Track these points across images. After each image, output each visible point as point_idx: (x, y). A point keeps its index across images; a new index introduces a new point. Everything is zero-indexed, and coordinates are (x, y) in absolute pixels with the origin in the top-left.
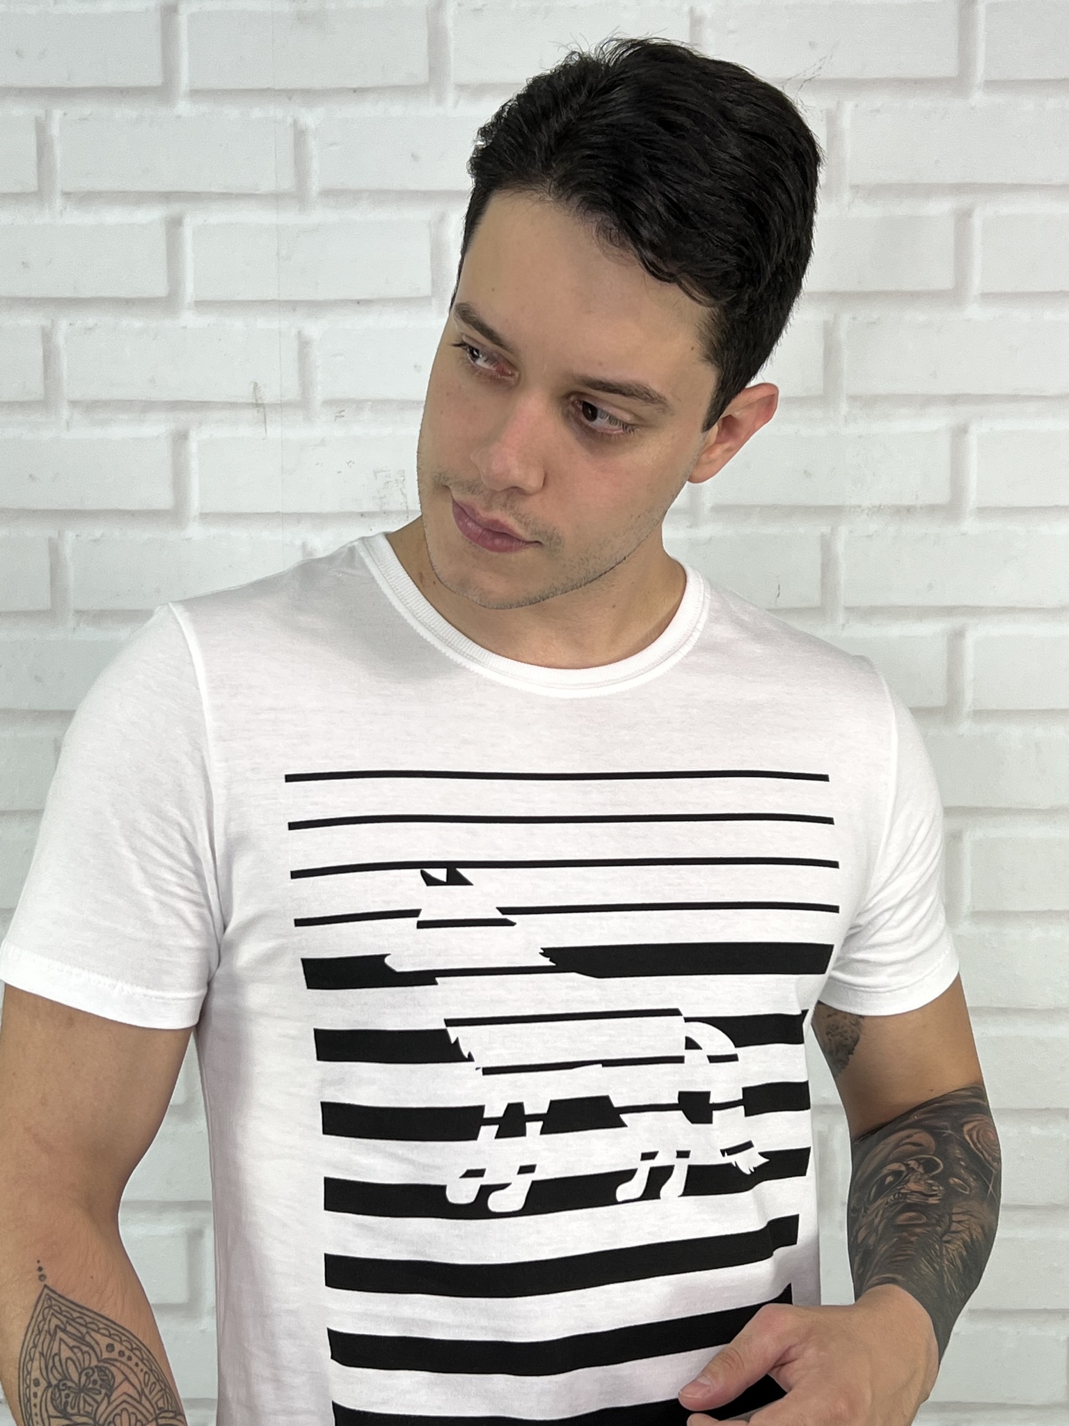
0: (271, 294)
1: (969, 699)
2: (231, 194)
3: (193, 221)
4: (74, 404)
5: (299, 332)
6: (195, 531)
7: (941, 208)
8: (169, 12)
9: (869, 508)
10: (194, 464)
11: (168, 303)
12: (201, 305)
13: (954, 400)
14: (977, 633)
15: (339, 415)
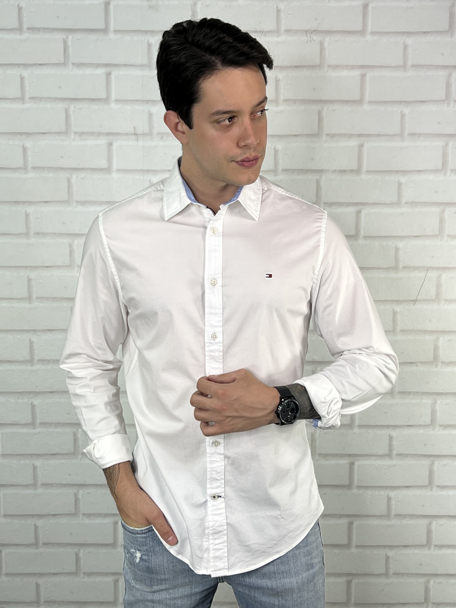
0: (140, 98)
1: (362, 233)
2: (127, 65)
3: (115, 73)
4: (75, 133)
5: (149, 111)
6: (115, 175)
7: (357, 73)
8: (107, 4)
9: (332, 171)
10: (115, 153)
11: (106, 100)
12: (117, 101)
13: (359, 136)
14: (365, 211)
15: (162, 138)
